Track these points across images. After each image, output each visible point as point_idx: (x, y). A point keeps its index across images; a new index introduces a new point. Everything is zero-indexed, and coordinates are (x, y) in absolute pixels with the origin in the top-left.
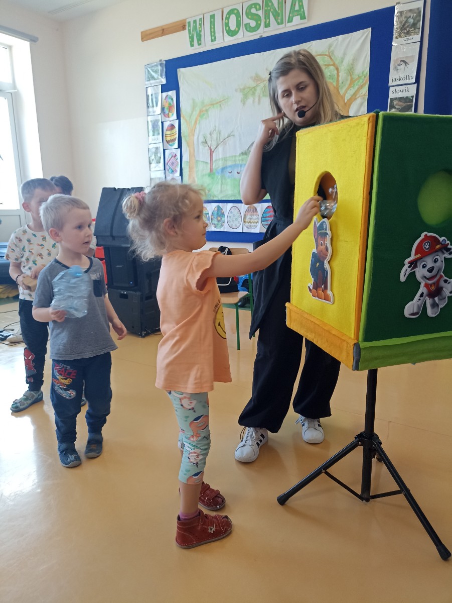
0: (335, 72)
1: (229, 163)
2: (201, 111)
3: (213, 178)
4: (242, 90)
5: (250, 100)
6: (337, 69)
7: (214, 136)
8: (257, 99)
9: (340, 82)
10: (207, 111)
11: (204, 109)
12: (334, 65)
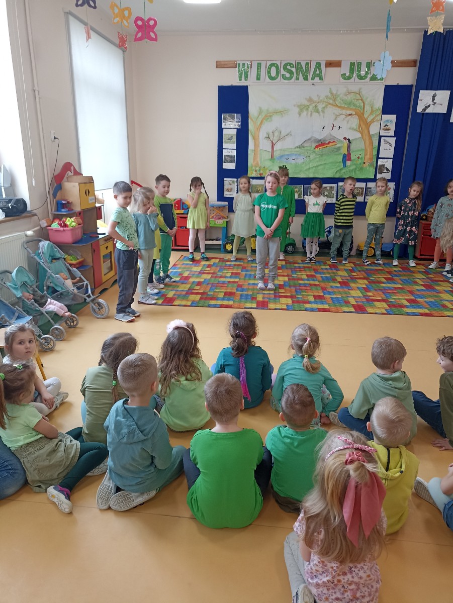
0: (362, 104)
1: (287, 153)
2: (266, 116)
3: (273, 162)
4: (298, 106)
5: (305, 113)
6: (364, 103)
7: (276, 134)
8: (310, 113)
9: (365, 110)
10: (271, 116)
11: (269, 115)
12: (362, 100)
